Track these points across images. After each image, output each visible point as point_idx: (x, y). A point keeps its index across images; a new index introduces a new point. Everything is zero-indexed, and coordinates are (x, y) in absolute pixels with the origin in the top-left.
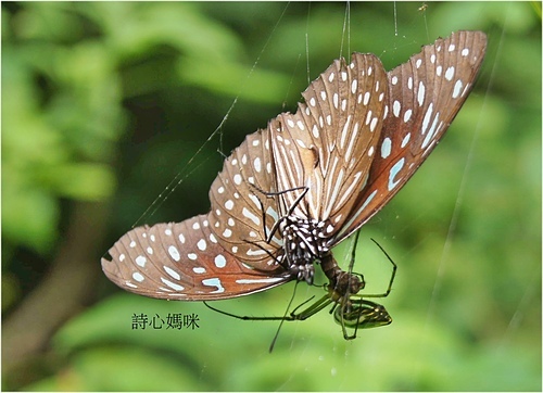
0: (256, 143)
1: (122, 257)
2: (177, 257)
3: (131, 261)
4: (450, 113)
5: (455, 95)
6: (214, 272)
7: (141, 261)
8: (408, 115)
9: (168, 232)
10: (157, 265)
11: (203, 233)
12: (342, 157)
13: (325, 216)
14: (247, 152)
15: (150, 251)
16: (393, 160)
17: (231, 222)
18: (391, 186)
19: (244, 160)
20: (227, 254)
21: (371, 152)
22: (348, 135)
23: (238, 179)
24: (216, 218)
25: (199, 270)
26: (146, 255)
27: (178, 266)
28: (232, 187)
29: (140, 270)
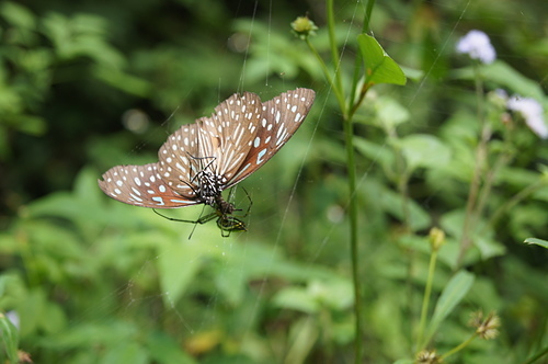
0: (186, 130)
1: (109, 180)
2: (139, 184)
3: (114, 182)
4: (293, 129)
5: (296, 120)
6: (159, 194)
7: (120, 183)
8: (270, 127)
9: (135, 170)
10: (128, 186)
11: (154, 173)
12: (234, 144)
13: (222, 173)
14: (181, 134)
15: (125, 178)
16: (260, 149)
17: (170, 169)
18: (258, 162)
19: (179, 138)
20: (166, 185)
21: (250, 144)
22: (238, 133)
23: (175, 147)
24: (161, 166)
25: (151, 192)
26: (122, 180)
27: (139, 188)
28: (171, 151)
29: (119, 188)
